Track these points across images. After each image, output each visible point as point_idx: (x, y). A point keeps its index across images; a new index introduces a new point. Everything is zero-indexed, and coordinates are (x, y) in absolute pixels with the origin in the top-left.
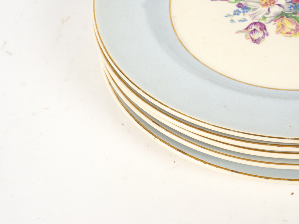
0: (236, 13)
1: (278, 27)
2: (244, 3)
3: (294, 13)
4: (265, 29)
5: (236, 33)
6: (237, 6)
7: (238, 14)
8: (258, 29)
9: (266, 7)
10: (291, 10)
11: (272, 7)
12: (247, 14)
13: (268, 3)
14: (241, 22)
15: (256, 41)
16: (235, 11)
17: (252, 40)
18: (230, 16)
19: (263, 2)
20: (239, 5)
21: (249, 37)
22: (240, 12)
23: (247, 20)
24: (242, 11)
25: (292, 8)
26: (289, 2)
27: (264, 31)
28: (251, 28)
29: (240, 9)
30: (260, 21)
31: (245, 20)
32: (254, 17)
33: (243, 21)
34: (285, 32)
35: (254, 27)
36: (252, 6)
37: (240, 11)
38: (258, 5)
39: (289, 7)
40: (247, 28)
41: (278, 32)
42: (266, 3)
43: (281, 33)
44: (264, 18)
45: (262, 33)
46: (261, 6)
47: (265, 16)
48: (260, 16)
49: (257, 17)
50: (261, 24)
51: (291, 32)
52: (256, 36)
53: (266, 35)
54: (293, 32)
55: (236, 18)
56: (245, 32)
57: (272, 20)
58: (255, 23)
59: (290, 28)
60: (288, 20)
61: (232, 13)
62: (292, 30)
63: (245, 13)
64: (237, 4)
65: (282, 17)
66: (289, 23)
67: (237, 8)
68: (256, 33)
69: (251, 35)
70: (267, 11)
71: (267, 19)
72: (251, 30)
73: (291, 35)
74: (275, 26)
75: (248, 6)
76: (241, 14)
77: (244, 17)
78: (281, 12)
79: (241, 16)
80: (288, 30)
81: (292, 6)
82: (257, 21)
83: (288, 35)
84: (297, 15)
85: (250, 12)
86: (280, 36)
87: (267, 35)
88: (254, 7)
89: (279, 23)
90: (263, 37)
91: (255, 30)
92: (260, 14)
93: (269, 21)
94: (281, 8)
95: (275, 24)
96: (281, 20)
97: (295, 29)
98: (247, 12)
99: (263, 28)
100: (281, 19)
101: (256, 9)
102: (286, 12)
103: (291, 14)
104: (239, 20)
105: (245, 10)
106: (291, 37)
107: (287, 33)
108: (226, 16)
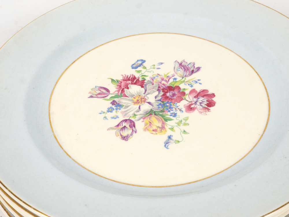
0: (110, 110)
1: (146, 125)
2: (118, 100)
3: (162, 111)
4: (134, 126)
5: (108, 130)
6: (111, 103)
7: (111, 112)
8: (128, 126)
9: (137, 105)
10: (159, 107)
11: (142, 104)
12: (120, 111)
13: (140, 101)
14: (113, 119)
15: (125, 138)
16: (109, 109)
17: (121, 137)
18: (104, 113)
19: (135, 100)
20: (113, 103)
21: (119, 134)
22: (114, 110)
23: (118, 118)
24: (115, 108)
25: (160, 106)
26: (158, 100)
27: (133, 128)
28: (121, 125)
29: (113, 107)
30: (130, 119)
31: (117, 117)
32: (126, 114)
33: (115, 118)
34: (151, 129)
35: (124, 124)
36: (125, 103)
37: (113, 108)
38: (130, 102)
39: (158, 105)
40: (118, 126)
41: (146, 129)
42: (138, 101)
43: (148, 130)
44: (135, 115)
45: (131, 130)
46: (133, 104)
47: (136, 113)
48: (131, 114)
49: (128, 114)
50: (131, 121)
51: (157, 129)
52: (125, 133)
53: (134, 132)
54: (159, 129)
55: (109, 115)
56: (116, 129)
57: (141, 118)
58: (126, 121)
59: (156, 126)
60: (156, 118)
61: (105, 110)
62: (158, 127)
63: (118, 110)
64: (112, 101)
65: (151, 114)
66: (156, 120)
67: (111, 105)
68: (126, 130)
69: (121, 132)
70: (138, 108)
71: (137, 116)
72: (121, 127)
73: (157, 132)
74: (143, 124)
75: (121, 104)
76: (114, 111)
77: (116, 114)
78: (150, 110)
79: (114, 113)
80: (154, 128)
81: (160, 104)
82: (128, 118)
83: (154, 132)
84: (164, 113)
85: (123, 110)
86: (147, 133)
87: (136, 132)
88: (127, 104)
89: (147, 120)
90: (132, 134)
91: (125, 126)
92: (131, 111)
93: (139, 119)
94: (150, 106)
95: (144, 121)
96: (149, 118)
97: (161, 126)
98: (120, 109)
99: (133, 125)
100: (149, 116)
101: (128, 106)
102: (154, 110)
103: (158, 112)
104: (112, 117)
105: (118, 107)
106: (157, 134)
107: (153, 130)
108: (100, 113)
